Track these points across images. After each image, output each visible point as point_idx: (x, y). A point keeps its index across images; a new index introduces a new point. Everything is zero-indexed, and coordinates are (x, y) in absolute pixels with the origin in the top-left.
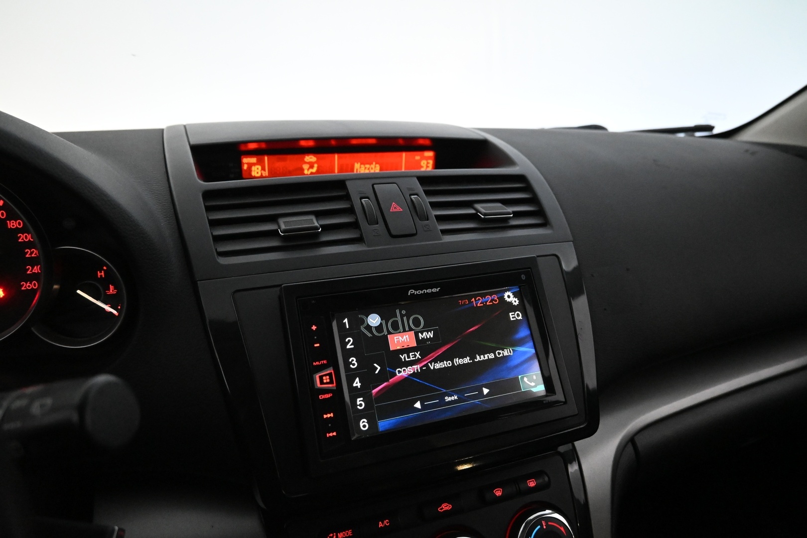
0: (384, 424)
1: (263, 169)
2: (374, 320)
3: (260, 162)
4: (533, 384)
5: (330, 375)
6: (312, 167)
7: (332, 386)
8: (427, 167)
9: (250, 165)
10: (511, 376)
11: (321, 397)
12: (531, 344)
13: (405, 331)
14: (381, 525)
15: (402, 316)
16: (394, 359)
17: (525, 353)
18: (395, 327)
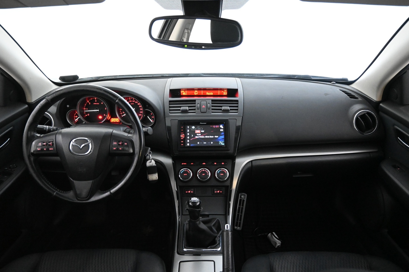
0: (192, 145)
1: (185, 93)
2: (193, 127)
3: (185, 92)
4: (222, 143)
5: (183, 135)
6: (196, 93)
7: (184, 137)
8: (225, 94)
9: (183, 92)
10: (218, 141)
11: (181, 139)
12: (224, 136)
13: (199, 130)
14: (191, 164)
15: (199, 127)
16: (195, 135)
17: (222, 137)
18: (197, 129)
